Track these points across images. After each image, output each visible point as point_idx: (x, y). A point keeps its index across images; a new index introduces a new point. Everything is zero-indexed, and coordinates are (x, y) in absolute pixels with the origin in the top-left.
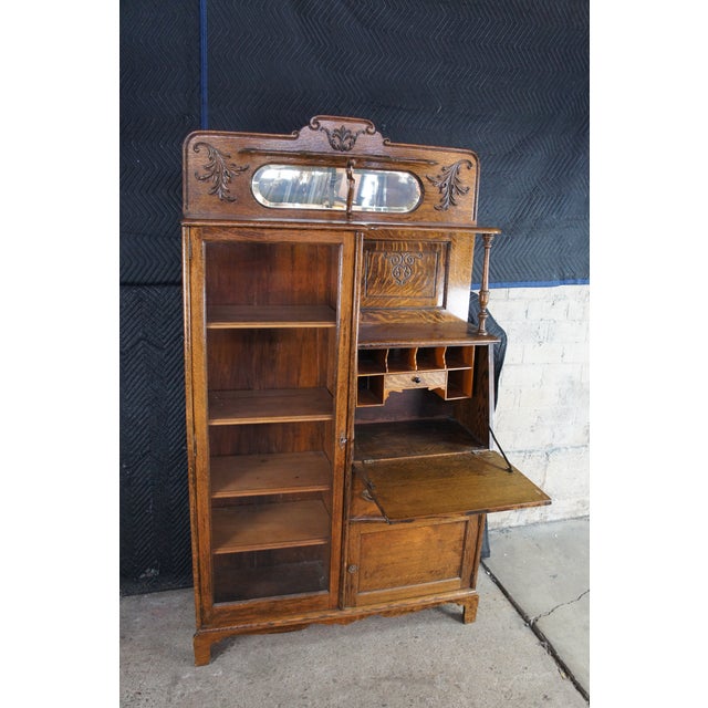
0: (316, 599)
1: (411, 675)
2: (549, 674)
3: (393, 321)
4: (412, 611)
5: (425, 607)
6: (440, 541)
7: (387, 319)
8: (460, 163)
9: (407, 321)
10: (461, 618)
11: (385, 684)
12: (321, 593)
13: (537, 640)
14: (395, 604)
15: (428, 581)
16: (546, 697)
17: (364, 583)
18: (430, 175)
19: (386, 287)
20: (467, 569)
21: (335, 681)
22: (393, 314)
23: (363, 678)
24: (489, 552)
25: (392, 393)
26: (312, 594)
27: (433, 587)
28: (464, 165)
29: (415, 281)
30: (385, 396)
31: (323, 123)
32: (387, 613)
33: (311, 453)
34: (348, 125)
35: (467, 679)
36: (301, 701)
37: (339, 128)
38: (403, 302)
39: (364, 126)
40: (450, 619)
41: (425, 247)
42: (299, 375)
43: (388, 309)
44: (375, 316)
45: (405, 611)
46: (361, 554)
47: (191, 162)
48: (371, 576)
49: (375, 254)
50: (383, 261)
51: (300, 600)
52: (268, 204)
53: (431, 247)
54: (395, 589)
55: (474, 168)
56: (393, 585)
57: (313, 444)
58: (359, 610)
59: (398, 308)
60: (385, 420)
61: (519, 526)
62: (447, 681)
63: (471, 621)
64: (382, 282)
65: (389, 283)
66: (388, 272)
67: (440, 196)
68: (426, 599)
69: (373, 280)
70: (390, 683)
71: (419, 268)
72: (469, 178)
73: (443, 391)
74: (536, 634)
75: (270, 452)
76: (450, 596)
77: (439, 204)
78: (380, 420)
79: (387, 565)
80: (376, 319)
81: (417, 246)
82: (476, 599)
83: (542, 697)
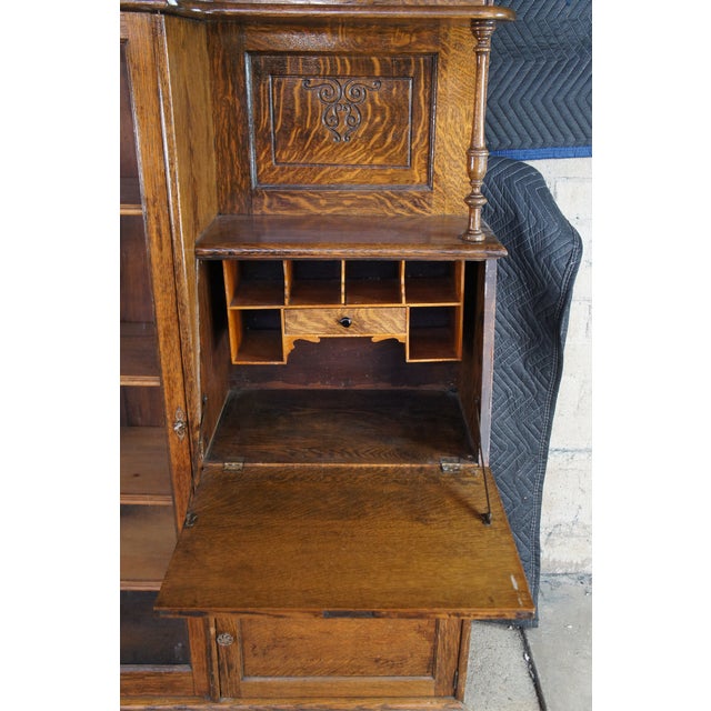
0: (169, 679)
3: (329, 211)
7: (317, 205)
9: (356, 212)
12: (177, 669)
15: (369, 675)
17: (253, 662)
19: (312, 146)
20: (445, 665)
22: (327, 197)
25: (299, 343)
26: (164, 669)
29: (370, 134)
30: (287, 347)
38: (348, 176)
41: (384, 66)
43: (318, 188)
44: (292, 200)
48: (265, 654)
49: (285, 82)
50: (303, 95)
51: (142, 676)
53: (398, 67)
54: (309, 679)
56: (307, 671)
59: (339, 186)
60: (328, 386)
64: (304, 136)
65: (319, 137)
66: (314, 116)
69: (285, 132)
71: (375, 108)
73: (403, 345)
78: (318, 386)
79: (290, 639)
80: (295, 207)
81: (370, 65)
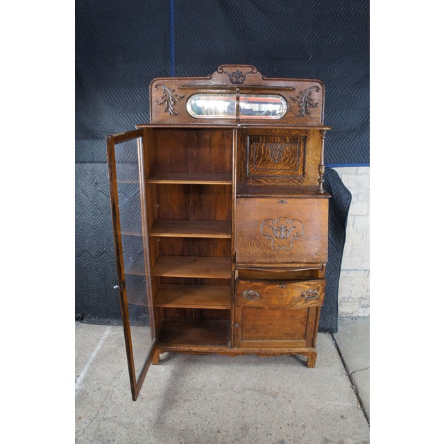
1: (264, 390)
2: (350, 404)
3: (271, 184)
4: (274, 355)
5: (282, 354)
6: (292, 316)
7: (268, 182)
8: (311, 88)
9: (280, 184)
10: (305, 364)
11: (248, 392)
13: (350, 384)
14: (263, 349)
16: (342, 416)
17: (245, 335)
18: (292, 96)
19: (267, 163)
20: (310, 335)
21: (220, 385)
22: (271, 179)
23: (237, 386)
24: (337, 329)
27: (288, 343)
28: (314, 89)
29: (285, 160)
31: (225, 69)
32: (258, 354)
33: (223, 258)
34: (240, 69)
35: (297, 398)
36: (199, 392)
37: (235, 71)
38: (278, 173)
39: (250, 69)
40: (300, 364)
41: (290, 139)
42: (216, 213)
43: (268, 176)
44: (260, 180)
45: (269, 355)
46: (242, 318)
47: (154, 95)
48: (249, 332)
49: (259, 144)
50: (265, 148)
52: (196, 116)
53: (294, 140)
54: (264, 341)
55: (321, 91)
56: (263, 338)
57: (224, 253)
58: (242, 350)
59: (275, 175)
61: (364, 317)
62: (285, 397)
63: (312, 367)
64: (264, 160)
65: (269, 161)
66: (268, 154)
67: (298, 109)
68: (283, 349)
69: (258, 159)
70: (250, 392)
71: (287, 152)
72: (318, 97)
74: (351, 381)
75: (200, 256)
76: (298, 350)
77: (298, 114)
79: (258, 326)
80: (261, 182)
81: (286, 139)
82: (315, 354)
83: (340, 416)
